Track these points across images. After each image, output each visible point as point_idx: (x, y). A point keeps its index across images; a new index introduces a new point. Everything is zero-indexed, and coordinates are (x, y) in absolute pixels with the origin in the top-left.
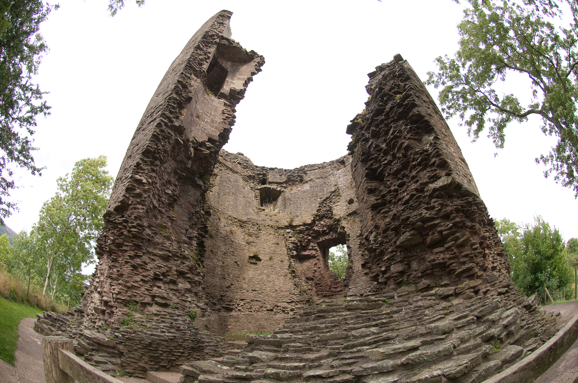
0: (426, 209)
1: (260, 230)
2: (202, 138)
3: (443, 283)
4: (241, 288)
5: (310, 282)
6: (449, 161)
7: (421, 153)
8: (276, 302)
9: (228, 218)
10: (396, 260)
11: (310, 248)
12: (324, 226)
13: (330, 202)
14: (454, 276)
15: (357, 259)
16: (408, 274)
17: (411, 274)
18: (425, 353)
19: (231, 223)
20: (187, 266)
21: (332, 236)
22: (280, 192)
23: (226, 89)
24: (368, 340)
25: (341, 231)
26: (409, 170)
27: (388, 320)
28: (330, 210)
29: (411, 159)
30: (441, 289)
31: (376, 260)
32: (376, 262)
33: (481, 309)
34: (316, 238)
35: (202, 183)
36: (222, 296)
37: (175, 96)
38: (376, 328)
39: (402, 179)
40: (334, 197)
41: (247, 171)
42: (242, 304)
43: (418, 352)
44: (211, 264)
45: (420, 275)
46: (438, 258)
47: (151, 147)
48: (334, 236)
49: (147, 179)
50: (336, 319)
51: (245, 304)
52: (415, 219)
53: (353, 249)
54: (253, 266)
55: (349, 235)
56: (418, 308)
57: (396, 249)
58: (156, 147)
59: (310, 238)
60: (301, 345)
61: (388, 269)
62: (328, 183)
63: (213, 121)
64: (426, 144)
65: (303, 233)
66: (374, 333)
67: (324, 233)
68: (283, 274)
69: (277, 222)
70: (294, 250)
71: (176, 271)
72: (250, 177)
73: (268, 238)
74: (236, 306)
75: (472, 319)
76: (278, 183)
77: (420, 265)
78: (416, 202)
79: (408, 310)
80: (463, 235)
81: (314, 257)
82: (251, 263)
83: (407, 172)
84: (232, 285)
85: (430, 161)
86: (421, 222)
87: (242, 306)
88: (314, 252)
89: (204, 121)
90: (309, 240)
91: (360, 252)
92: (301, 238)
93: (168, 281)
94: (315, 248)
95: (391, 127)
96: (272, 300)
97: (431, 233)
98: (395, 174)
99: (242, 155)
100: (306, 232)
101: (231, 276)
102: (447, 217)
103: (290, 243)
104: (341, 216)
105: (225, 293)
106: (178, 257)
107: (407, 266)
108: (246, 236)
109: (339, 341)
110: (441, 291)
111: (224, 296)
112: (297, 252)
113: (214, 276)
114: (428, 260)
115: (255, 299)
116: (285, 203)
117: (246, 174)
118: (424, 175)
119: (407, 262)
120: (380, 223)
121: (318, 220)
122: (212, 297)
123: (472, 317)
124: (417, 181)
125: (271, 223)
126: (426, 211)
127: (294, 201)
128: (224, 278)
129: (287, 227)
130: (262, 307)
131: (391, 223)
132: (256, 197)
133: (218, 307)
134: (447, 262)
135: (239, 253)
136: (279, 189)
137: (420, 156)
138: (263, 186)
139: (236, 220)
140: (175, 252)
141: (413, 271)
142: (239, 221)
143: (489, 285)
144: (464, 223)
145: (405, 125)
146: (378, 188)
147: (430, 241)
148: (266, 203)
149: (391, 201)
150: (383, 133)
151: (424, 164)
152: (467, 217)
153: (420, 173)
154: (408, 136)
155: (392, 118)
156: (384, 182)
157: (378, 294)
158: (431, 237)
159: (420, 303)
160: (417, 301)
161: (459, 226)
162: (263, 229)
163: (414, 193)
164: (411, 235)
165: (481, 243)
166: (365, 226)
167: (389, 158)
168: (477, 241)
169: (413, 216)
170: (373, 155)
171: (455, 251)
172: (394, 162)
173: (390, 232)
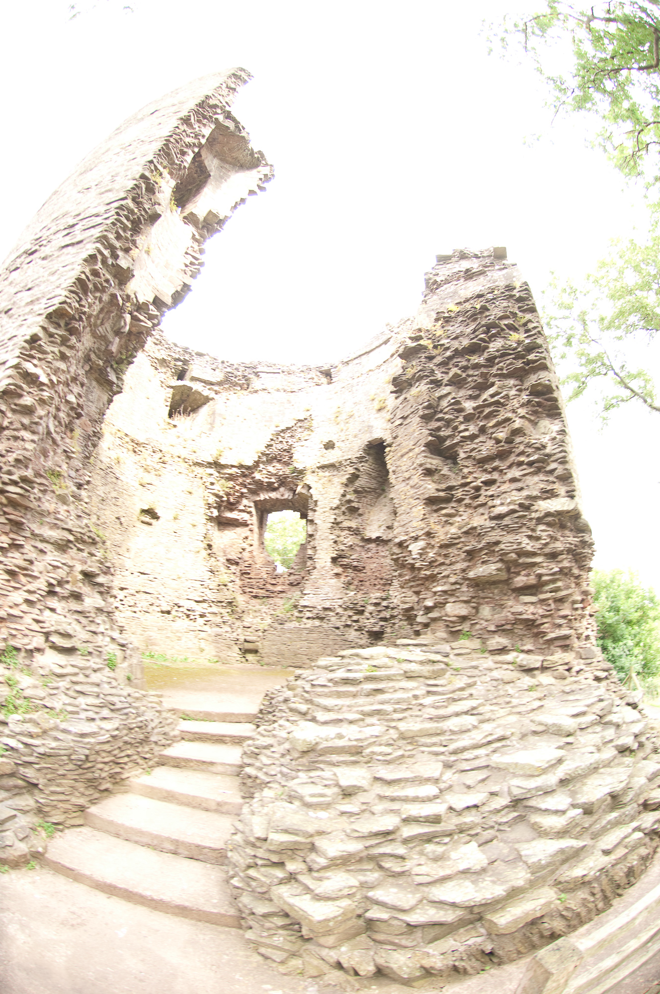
0: (530, 537)
1: (163, 462)
3: (524, 647)
4: (122, 568)
5: (233, 567)
7: (538, 449)
8: (177, 597)
9: (115, 433)
10: (458, 597)
11: (241, 507)
12: (272, 475)
13: (292, 436)
14: (542, 642)
15: (326, 547)
16: (473, 622)
17: (476, 623)
19: (120, 444)
21: (282, 495)
22: (207, 400)
25: (304, 491)
26: (508, 463)
28: (289, 450)
29: (518, 451)
31: (412, 583)
32: (412, 587)
34: (254, 492)
35: (114, 379)
39: (490, 473)
40: (300, 430)
42: (121, 597)
45: (493, 628)
46: (526, 611)
47: (69, 305)
48: (286, 496)
51: (125, 597)
52: (509, 548)
54: (145, 527)
55: (316, 501)
56: (496, 683)
59: (245, 490)
61: (439, 606)
62: (295, 403)
63: (167, 265)
65: (235, 481)
67: (270, 487)
68: (193, 549)
69: (195, 452)
70: (215, 508)
72: (163, 362)
73: (175, 480)
76: (207, 383)
77: (495, 612)
78: (516, 523)
79: (485, 684)
80: (568, 588)
81: (244, 524)
82: (142, 521)
83: (503, 465)
86: (516, 553)
88: (245, 516)
90: (242, 493)
91: (332, 537)
92: (231, 488)
94: (249, 509)
95: (493, 384)
96: (171, 594)
97: (524, 572)
98: (482, 462)
100: (241, 480)
102: (553, 556)
103: (210, 495)
104: (308, 465)
108: (140, 471)
112: (218, 511)
114: (511, 610)
116: (214, 421)
117: (158, 356)
118: (535, 484)
119: (475, 603)
121: (263, 463)
124: (522, 489)
125: (184, 453)
126: (527, 541)
127: (229, 420)
129: (210, 465)
130: (152, 604)
132: (166, 400)
134: (537, 620)
135: (125, 502)
136: (206, 392)
137: (534, 452)
138: (180, 383)
139: (127, 439)
142: (132, 440)
143: (582, 661)
144: (571, 570)
145: (517, 390)
146: (440, 470)
147: (521, 585)
148: (179, 413)
149: (462, 500)
150: (473, 384)
151: (539, 466)
152: (576, 561)
153: (527, 477)
154: (522, 411)
155: (498, 369)
156: (449, 461)
157: (425, 645)
158: (525, 578)
159: (496, 674)
160: (491, 670)
161: (564, 573)
162: (170, 462)
163: (516, 507)
164: (498, 570)
165: (582, 601)
166: (402, 523)
167: (473, 429)
168: (579, 598)
169: (507, 542)
170: (445, 413)
171: (553, 606)
172: (481, 439)
173: (454, 551)
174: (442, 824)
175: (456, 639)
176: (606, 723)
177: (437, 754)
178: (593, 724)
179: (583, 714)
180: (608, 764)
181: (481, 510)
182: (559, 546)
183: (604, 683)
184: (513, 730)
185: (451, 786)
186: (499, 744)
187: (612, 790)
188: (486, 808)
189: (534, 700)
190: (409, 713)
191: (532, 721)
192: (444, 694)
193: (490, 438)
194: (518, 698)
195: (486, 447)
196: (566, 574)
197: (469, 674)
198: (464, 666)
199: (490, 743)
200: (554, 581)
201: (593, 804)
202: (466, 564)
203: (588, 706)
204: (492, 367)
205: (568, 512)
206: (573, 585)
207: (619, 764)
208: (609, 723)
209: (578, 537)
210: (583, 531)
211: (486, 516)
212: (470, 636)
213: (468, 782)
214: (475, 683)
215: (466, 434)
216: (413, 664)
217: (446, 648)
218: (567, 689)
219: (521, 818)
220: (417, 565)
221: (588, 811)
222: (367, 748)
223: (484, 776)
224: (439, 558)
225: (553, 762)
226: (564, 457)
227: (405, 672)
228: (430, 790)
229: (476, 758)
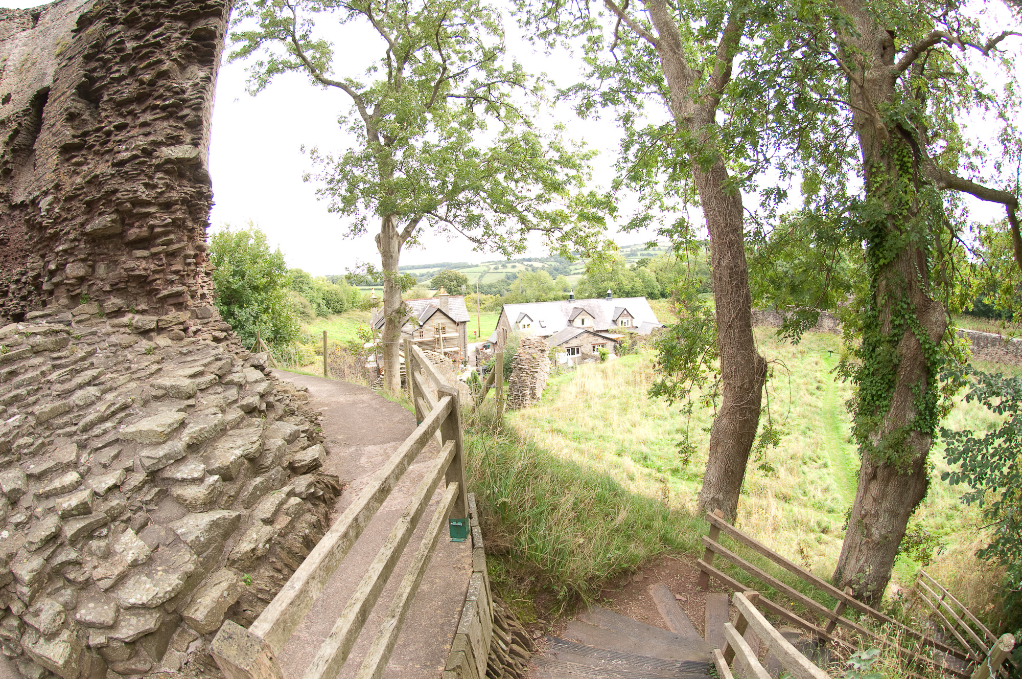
0: (146, 185)
7: (177, 93)
10: (76, 256)
17: (93, 284)
26: (143, 107)
29: (156, 94)
39: (126, 118)
45: (108, 288)
57: (81, 238)
61: (61, 267)
64: (189, 79)
78: (136, 169)
80: (180, 241)
83: (139, 109)
85: (182, 110)
86: (132, 203)
98: (121, 105)
102: (167, 206)
107: (89, 269)
118: (163, 129)
124: (149, 134)
126: (143, 189)
137: (172, 97)
141: (98, 279)
143: (199, 321)
144: (184, 222)
145: (181, 34)
146: (82, 115)
147: (134, 237)
149: (93, 146)
150: (144, 24)
151: (171, 112)
152: (190, 213)
153: (158, 122)
154: (175, 55)
155: (174, 11)
156: (92, 106)
157: (50, 315)
158: (137, 230)
159: (114, 339)
160: (109, 335)
161: (177, 224)
163: (139, 153)
164: (112, 221)
165: (195, 256)
166: (38, 177)
167: (124, 70)
168: (192, 253)
169: (126, 190)
170: (106, 53)
171: (164, 261)
172: (127, 81)
173: (75, 203)
174: (94, 513)
175: (77, 305)
176: (227, 384)
177: (70, 435)
178: (212, 384)
179: (200, 374)
180: (237, 425)
181: (107, 157)
182: (174, 195)
183: (224, 343)
184: (133, 397)
185: (89, 469)
186: (123, 414)
187: (246, 452)
188: (127, 487)
189: (153, 363)
190: (41, 393)
191: (152, 386)
192: (67, 366)
193: (136, 81)
194: (137, 363)
195: (129, 89)
196: (179, 227)
197: (88, 342)
198: (84, 332)
199: (114, 414)
200: (166, 233)
201: (228, 467)
202: (85, 217)
203: (205, 365)
204: (169, 7)
205: (189, 160)
206: (186, 239)
207: (249, 426)
208: (231, 383)
209: (195, 188)
210: (202, 182)
211: (110, 164)
212: (89, 300)
213: (104, 461)
214: (95, 351)
215: (117, 75)
216: (39, 336)
217: (68, 316)
218: (184, 350)
219: (163, 494)
220: (44, 224)
221: (227, 476)
222: (14, 442)
223: (116, 452)
224: (63, 214)
225: (175, 426)
226: (200, 104)
227: (32, 347)
228: (72, 477)
229: (105, 432)
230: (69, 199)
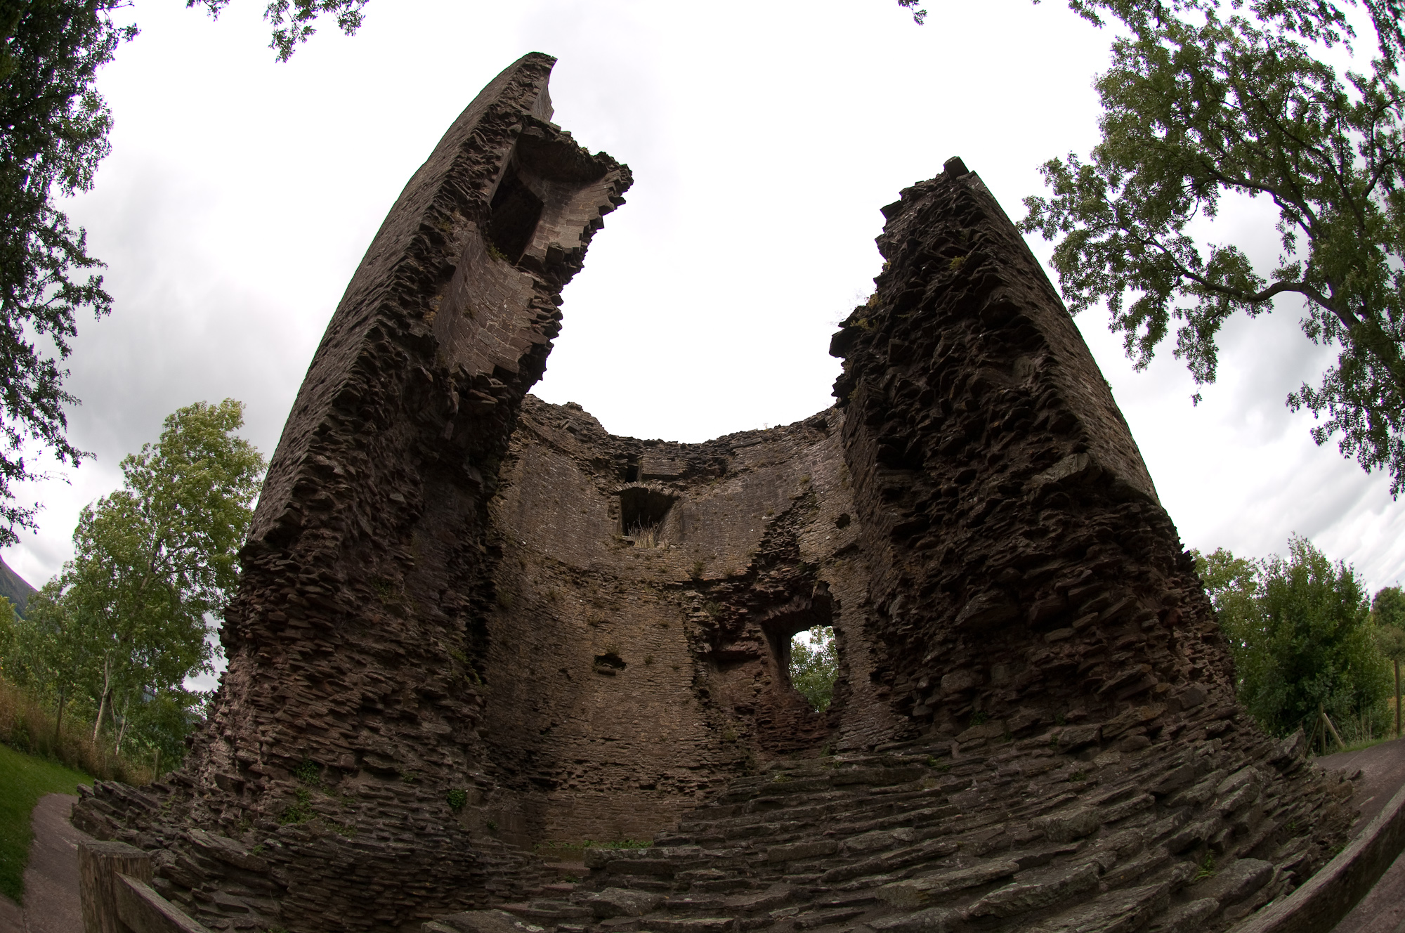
0: (1027, 535)
1: (621, 592)
2: (479, 367)
3: (1070, 715)
4: (577, 733)
5: (746, 719)
6: (1082, 416)
7: (1013, 400)
8: (662, 766)
9: (543, 562)
10: (954, 662)
11: (745, 635)
12: (778, 581)
13: (793, 523)
14: (1097, 698)
15: (860, 661)
16: (984, 695)
17: (991, 695)
18: (1028, 889)
19: (552, 574)
20: (442, 680)
21: (798, 606)
22: (671, 500)
23: (538, 246)
24: (887, 859)
25: (821, 592)
26: (983, 441)
27: (935, 809)
28: (793, 542)
29: (988, 415)
30: (1067, 729)
31: (904, 662)
32: (905, 667)
33: (1167, 774)
34: (758, 611)
35: (479, 478)
36: (530, 753)
37: (412, 262)
38: (907, 829)
39: (966, 464)
40: (801, 512)
41: (589, 449)
42: (578, 772)
43: (1011, 888)
44: (503, 674)
45: (1014, 696)
46: (1058, 654)
47: (354, 387)
48: (803, 607)
49: (344, 466)
50: (808, 808)
51: (585, 772)
53: (850, 636)
54: (605, 679)
55: (839, 602)
56: (1009, 779)
57: (954, 636)
58: (366, 387)
59: (743, 611)
60: (722, 873)
61: (935, 683)
62: (788, 476)
63: (505, 326)
64: (1025, 376)
65: (727, 600)
66: (902, 843)
67: (779, 599)
68: (678, 699)
69: (664, 572)
70: (706, 641)
71: (417, 690)
72: (598, 464)
73: (641, 612)
74: (565, 776)
75: (1145, 800)
76: (666, 479)
77: (1014, 671)
78: (1003, 519)
79: (984, 783)
80: (1119, 597)
81: (754, 656)
82: (601, 673)
83: (978, 447)
84: (554, 725)
85: (1036, 416)
86: (1014, 566)
87: (578, 776)
88: (753, 646)
89: (483, 326)
90: (742, 615)
91: (868, 644)
92: (723, 611)
93: (395, 716)
94: (757, 635)
95: (939, 337)
96: (653, 762)
97: (1038, 593)
98: (951, 452)
99: (579, 408)
100: (735, 598)
101: (552, 703)
102: (1077, 553)
103: (695, 625)
104: (820, 556)
105: (537, 746)
106: (419, 656)
107: (981, 677)
108: (588, 607)
109: (816, 863)
110: (1065, 733)
111: (534, 753)
112: (712, 645)
113: (511, 705)
114: (1034, 659)
115: (611, 760)
116: (684, 526)
117: (588, 455)
118: (1022, 453)
119: (981, 665)
120: (914, 572)
121: (763, 568)
122: (504, 754)
123: (1143, 796)
124: (1005, 467)
125: (649, 576)
126: (1026, 541)
127: (704, 521)
128: (536, 710)
129: (687, 585)
130: (627, 779)
131: (940, 572)
132: (612, 511)
133: (520, 779)
134: (1079, 663)
135: (571, 649)
136: (667, 492)
137: (1010, 407)
138: (629, 486)
139: (563, 568)
140: (412, 644)
141: (997, 687)
142: (572, 570)
145: (972, 332)
147: (1036, 614)
148: (637, 526)
150: (920, 351)
151: (1018, 426)
153: (1010, 448)
154: (981, 358)
155: (941, 314)
157: (911, 745)
158: (1040, 603)
162: (630, 590)
164: (990, 600)
173: (938, 595)
175: (963, 729)
197: (962, 772)
204: (932, 315)
217: (949, 744)
224: (924, 613)
230: (926, 592)
